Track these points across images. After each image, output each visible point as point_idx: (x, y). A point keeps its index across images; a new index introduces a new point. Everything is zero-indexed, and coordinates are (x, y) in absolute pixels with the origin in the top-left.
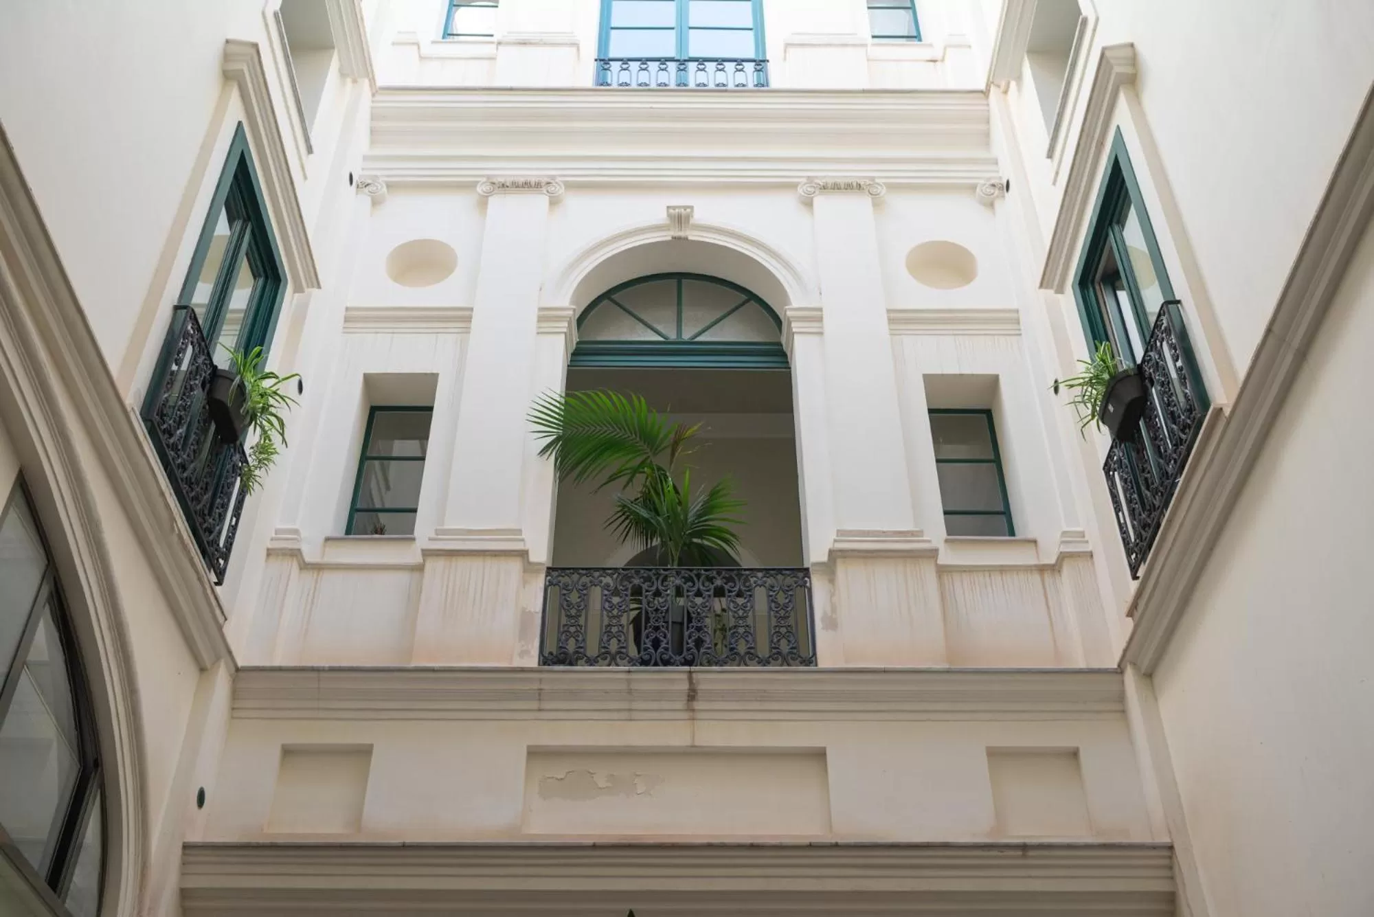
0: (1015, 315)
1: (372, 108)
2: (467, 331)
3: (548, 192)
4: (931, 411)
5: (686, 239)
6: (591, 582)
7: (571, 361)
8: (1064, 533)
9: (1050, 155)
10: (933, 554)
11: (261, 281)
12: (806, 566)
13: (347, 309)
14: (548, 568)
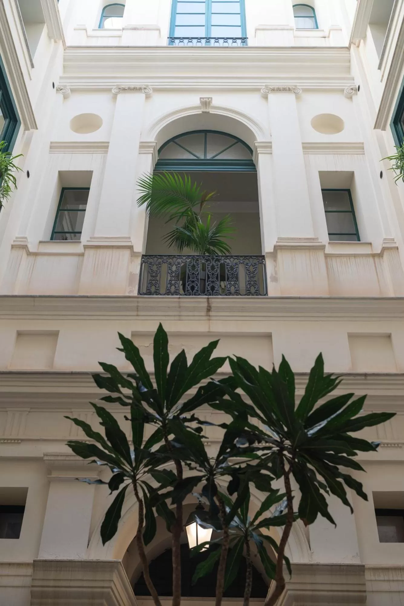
0: (361, 145)
1: (64, 55)
2: (106, 152)
3: (145, 92)
4: (322, 190)
5: (208, 113)
6: (162, 261)
7: (155, 168)
8: (385, 239)
9: (380, 68)
10: (323, 248)
11: (8, 120)
12: (263, 254)
13: (51, 143)
14: (143, 255)
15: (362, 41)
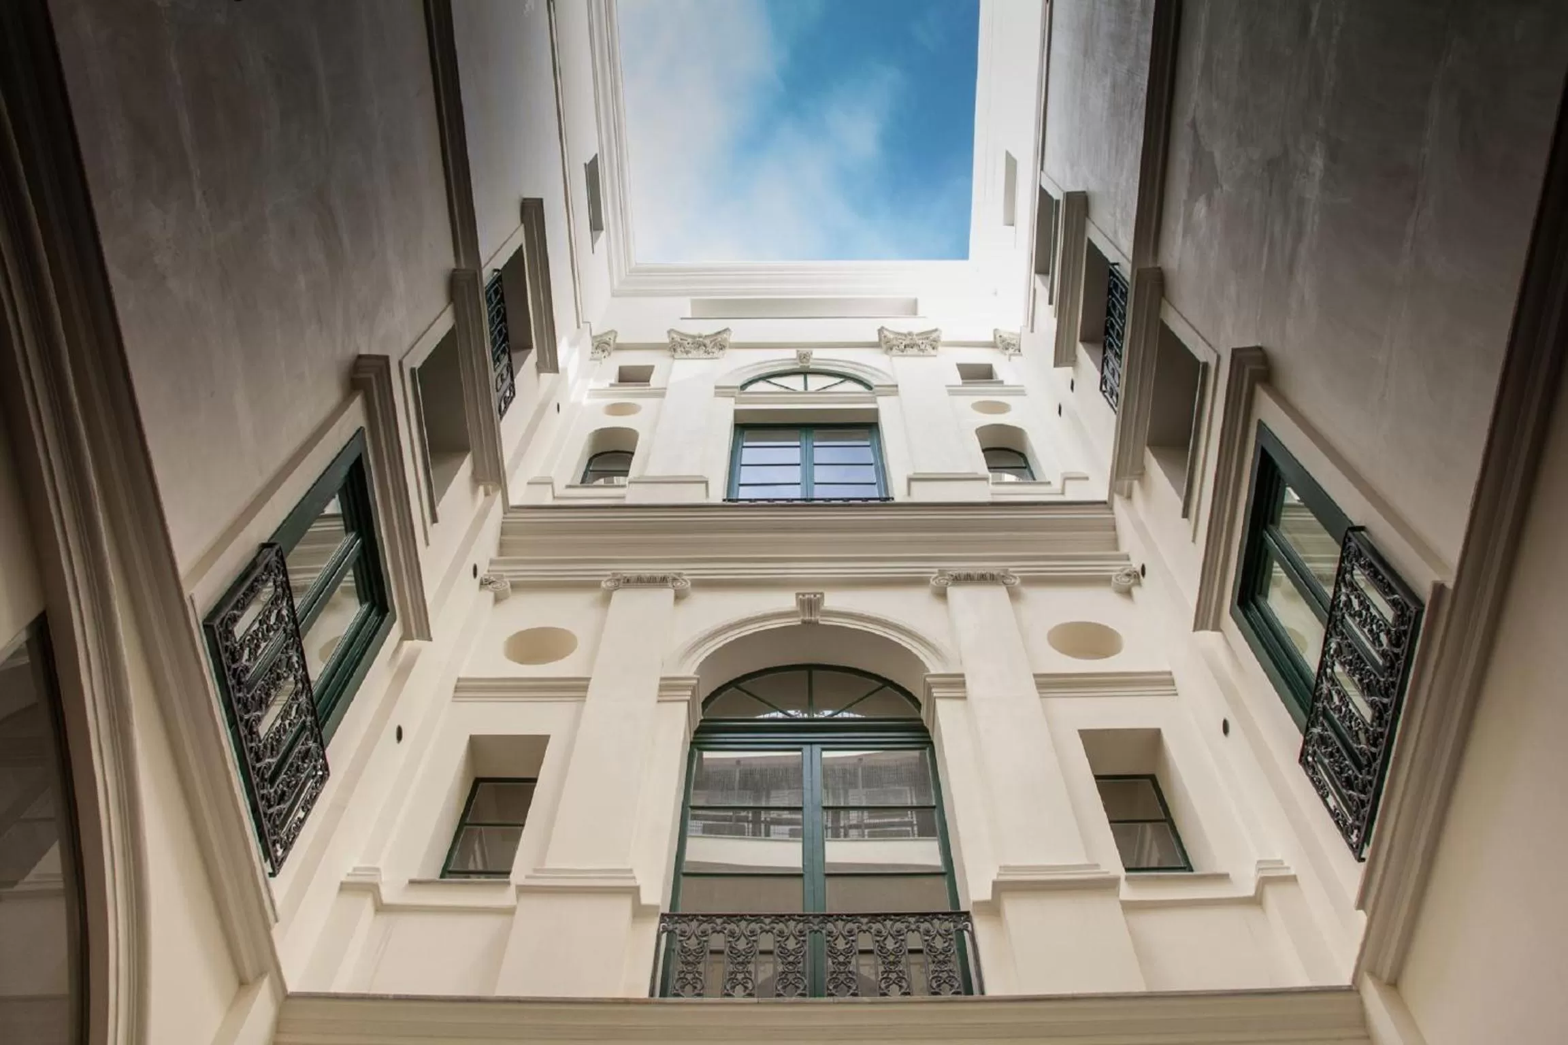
0: (1167, 677)
1: (503, 523)
2: (583, 699)
3: (674, 586)
4: (1097, 778)
5: (816, 623)
6: (713, 928)
7: (694, 738)
8: (1259, 862)
9: (1186, 514)
10: (1113, 883)
11: (366, 606)
12: (963, 909)
13: (459, 680)
14: (663, 915)
15: (1136, 483)
